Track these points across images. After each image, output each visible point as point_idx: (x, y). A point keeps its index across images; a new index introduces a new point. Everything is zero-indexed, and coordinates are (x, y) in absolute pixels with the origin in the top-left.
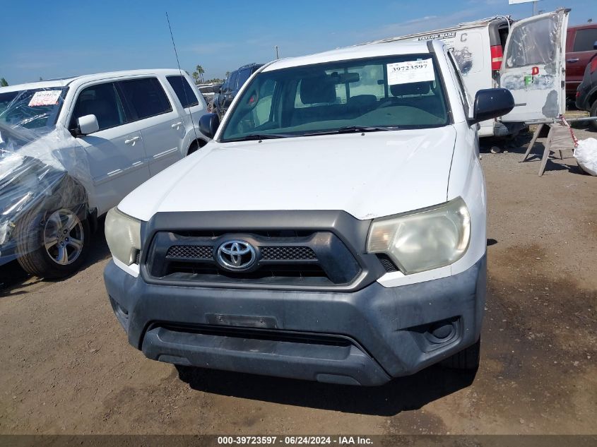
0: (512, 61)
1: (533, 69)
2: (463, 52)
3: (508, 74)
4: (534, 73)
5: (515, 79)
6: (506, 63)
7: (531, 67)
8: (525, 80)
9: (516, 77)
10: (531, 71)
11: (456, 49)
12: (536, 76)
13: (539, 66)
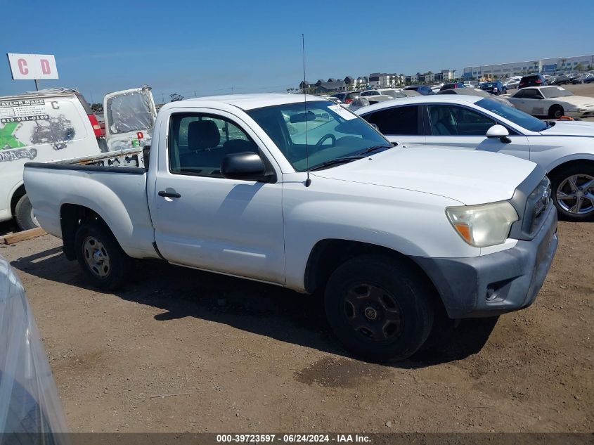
0: (116, 127)
1: (138, 134)
2: (59, 119)
3: (114, 139)
4: (139, 138)
5: (123, 143)
6: (110, 130)
7: (135, 133)
8: (133, 143)
9: (123, 141)
10: (137, 136)
11: (51, 116)
12: (142, 140)
13: (143, 132)
